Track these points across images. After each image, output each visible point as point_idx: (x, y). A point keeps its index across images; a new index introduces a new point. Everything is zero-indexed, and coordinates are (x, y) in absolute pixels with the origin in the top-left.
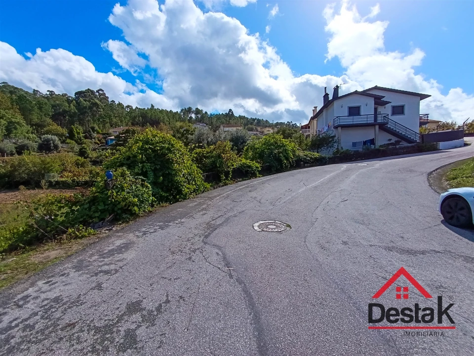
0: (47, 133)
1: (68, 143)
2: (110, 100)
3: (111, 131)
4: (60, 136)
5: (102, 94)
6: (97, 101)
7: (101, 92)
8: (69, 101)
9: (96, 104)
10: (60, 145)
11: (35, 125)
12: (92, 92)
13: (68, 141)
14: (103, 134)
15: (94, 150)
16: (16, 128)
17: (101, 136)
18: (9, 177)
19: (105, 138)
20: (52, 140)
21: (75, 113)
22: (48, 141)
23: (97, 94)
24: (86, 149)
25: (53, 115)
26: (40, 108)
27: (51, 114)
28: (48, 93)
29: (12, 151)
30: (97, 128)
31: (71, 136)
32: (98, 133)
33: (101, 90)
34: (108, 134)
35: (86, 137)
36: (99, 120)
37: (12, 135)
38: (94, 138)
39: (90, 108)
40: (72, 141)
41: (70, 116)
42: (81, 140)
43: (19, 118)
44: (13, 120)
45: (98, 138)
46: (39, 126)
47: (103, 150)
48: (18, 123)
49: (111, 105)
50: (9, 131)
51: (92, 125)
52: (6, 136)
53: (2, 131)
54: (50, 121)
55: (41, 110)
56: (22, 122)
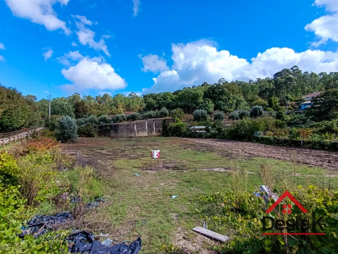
0: (255, 105)
1: (268, 110)
2: (303, 72)
3: (303, 97)
4: (263, 106)
5: (296, 70)
6: (291, 76)
7: (295, 68)
8: (269, 81)
10: (263, 112)
11: (249, 101)
12: (287, 70)
13: (268, 108)
14: (296, 101)
15: (288, 114)
16: (240, 104)
17: (294, 103)
18: (235, 132)
19: (297, 104)
20: (258, 109)
21: (273, 89)
22: (256, 109)
23: (292, 70)
24: (282, 113)
25: (259, 93)
26: (252, 90)
29: (237, 117)
30: (290, 96)
31: (271, 105)
32: (291, 100)
34: (300, 100)
35: (281, 105)
36: (292, 90)
37: (238, 108)
38: (288, 105)
39: (285, 83)
40: (271, 109)
41: (270, 92)
42: (277, 108)
43: (242, 98)
44: (239, 99)
45: (291, 105)
46: (251, 101)
47: (296, 113)
48: (241, 101)
49: (304, 76)
50: (237, 105)
51: (286, 95)
52: (236, 109)
53: (234, 106)
54: (258, 97)
55: (253, 91)
56: (243, 99)
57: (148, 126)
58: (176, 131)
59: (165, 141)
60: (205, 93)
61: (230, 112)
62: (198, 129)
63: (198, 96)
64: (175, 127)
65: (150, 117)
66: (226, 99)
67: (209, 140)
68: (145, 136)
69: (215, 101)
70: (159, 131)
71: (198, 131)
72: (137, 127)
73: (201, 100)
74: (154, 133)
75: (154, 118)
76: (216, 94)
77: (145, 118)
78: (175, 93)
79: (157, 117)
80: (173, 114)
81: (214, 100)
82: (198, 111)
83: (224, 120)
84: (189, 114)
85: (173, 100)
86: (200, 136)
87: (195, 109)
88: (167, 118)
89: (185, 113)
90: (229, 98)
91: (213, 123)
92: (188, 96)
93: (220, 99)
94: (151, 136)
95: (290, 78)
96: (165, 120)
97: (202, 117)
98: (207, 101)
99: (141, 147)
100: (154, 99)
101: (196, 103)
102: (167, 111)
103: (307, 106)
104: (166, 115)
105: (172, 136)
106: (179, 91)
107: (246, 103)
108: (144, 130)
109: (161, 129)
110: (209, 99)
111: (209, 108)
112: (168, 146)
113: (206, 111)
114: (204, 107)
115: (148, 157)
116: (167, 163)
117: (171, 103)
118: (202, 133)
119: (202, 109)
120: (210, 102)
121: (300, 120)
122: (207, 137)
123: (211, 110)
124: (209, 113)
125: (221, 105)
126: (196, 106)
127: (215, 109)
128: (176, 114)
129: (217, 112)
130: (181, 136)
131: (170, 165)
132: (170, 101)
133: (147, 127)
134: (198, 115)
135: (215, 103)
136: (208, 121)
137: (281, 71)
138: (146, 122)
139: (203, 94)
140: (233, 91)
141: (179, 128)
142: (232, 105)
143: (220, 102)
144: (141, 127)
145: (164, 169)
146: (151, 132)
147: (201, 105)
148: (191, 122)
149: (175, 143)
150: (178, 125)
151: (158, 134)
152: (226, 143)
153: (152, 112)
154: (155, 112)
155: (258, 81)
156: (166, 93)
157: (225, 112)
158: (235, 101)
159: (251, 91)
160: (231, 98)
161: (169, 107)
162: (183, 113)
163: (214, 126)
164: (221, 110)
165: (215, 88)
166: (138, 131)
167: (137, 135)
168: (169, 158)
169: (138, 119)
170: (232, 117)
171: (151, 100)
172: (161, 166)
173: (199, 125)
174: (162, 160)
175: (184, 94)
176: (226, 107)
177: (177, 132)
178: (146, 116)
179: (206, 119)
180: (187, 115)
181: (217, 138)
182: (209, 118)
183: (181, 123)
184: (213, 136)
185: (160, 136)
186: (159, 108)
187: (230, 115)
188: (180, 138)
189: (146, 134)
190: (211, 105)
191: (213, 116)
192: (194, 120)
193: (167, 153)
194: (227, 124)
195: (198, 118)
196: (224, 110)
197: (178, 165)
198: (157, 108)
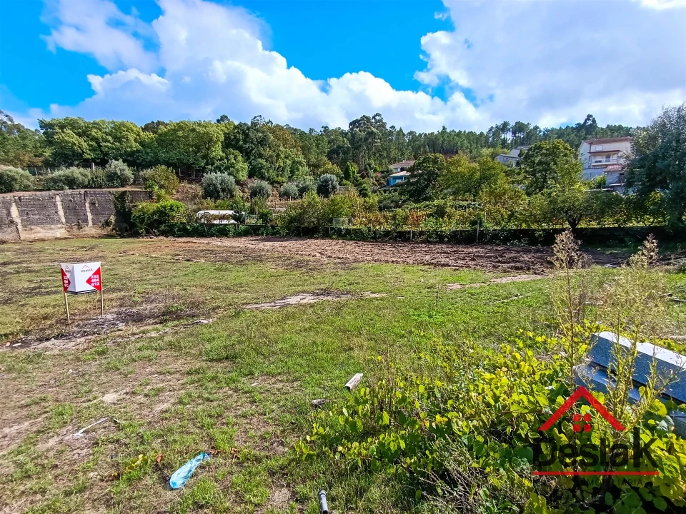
0: (324, 173)
1: (344, 185)
2: (388, 127)
3: (391, 167)
4: (338, 175)
5: (379, 121)
6: (373, 129)
7: (377, 118)
8: (344, 134)
9: (372, 133)
10: (338, 187)
11: (313, 165)
12: (368, 119)
13: (345, 182)
14: (382, 172)
15: (374, 192)
16: (298, 169)
17: (379, 175)
19: (384, 177)
20: (331, 180)
21: (348, 148)
22: (326, 181)
23: (373, 121)
24: (366, 190)
25: (329, 153)
27: (327, 151)
28: (322, 130)
29: (295, 194)
30: (373, 165)
31: (347, 176)
32: (375, 171)
33: (378, 115)
34: (387, 172)
35: (363, 177)
36: (374, 154)
37: (295, 177)
38: (372, 178)
39: (366, 139)
40: (348, 182)
41: (344, 153)
42: (357, 181)
43: (301, 158)
44: (296, 159)
45: (376, 177)
46: (316, 166)
47: (385, 191)
48: (300, 163)
49: (391, 133)
50: (292, 172)
51: (367, 161)
52: (290, 178)
53: (287, 173)
54: (326, 159)
55: (318, 147)
56: (304, 161)
57: (66, 208)
58: (159, 222)
59: (126, 247)
60: (227, 136)
61: (280, 184)
62: (215, 217)
63: (211, 140)
64: (154, 213)
65: (71, 183)
66: (271, 156)
67: (243, 239)
68: (57, 239)
69: (249, 158)
70: (107, 224)
71: (216, 222)
72: (21, 213)
73: (217, 151)
74: (90, 229)
75: (86, 187)
76: (252, 143)
77: (55, 184)
78: (146, 129)
79: (93, 184)
80: (145, 180)
81: (247, 154)
82: (213, 177)
83: (270, 198)
84: (190, 182)
85: (141, 143)
86: (223, 232)
87: (204, 170)
88: (128, 188)
89: (181, 179)
90: (278, 155)
91: (248, 205)
92: (186, 137)
93: (261, 156)
94: (77, 237)
95: (372, 132)
96: (124, 193)
97: (223, 190)
98: (232, 156)
99: (36, 266)
100: (79, 135)
101: (205, 157)
102: (128, 172)
103: (398, 181)
104: (124, 182)
105: (148, 233)
106: (159, 123)
107: (306, 169)
108: (50, 220)
109: (113, 218)
110: (237, 152)
111: (238, 170)
112: (136, 258)
113: (232, 177)
114: (227, 169)
115: (56, 292)
116: (135, 303)
117: (138, 151)
118: (226, 225)
119: (222, 172)
120: (240, 158)
121: (392, 202)
122: (239, 235)
123: (243, 176)
124: (238, 182)
125: (262, 168)
126: (207, 164)
127: (251, 175)
128: (153, 178)
129: (256, 182)
130: (174, 235)
131: (146, 308)
132: (136, 146)
133: (61, 213)
134: (214, 185)
135: (250, 163)
136: (238, 199)
137: (359, 118)
138: (58, 198)
139: (222, 138)
140: (285, 142)
141: (166, 214)
142: (283, 170)
143: (260, 160)
144: (38, 213)
145: (121, 326)
146: (80, 227)
147: (217, 163)
148: (198, 200)
149: (157, 249)
150: (165, 207)
151: (104, 232)
152: (284, 244)
153: (76, 172)
154: (87, 171)
155: (324, 131)
156: (122, 124)
157: (272, 183)
158: (289, 162)
159: (315, 148)
160: (282, 156)
161: (133, 160)
162: (173, 177)
163: (252, 211)
164: (263, 178)
165: (248, 129)
166: (28, 223)
167: (24, 235)
168: (140, 289)
169: (26, 189)
170: (286, 195)
171: (70, 137)
172: (109, 317)
173: (217, 208)
174: (114, 295)
175: (175, 131)
176: (272, 174)
177: (161, 225)
178: (54, 181)
179: (232, 196)
180: (186, 186)
181: (262, 234)
182: (238, 193)
183: (169, 201)
184: (252, 231)
185: (109, 236)
186: (102, 163)
187: (282, 189)
188: (171, 239)
189: (60, 232)
190: (243, 166)
191: (246, 190)
192: (205, 197)
193: (136, 275)
194: (278, 208)
195: (212, 193)
196: (268, 179)
197: (176, 305)
198: (93, 160)
